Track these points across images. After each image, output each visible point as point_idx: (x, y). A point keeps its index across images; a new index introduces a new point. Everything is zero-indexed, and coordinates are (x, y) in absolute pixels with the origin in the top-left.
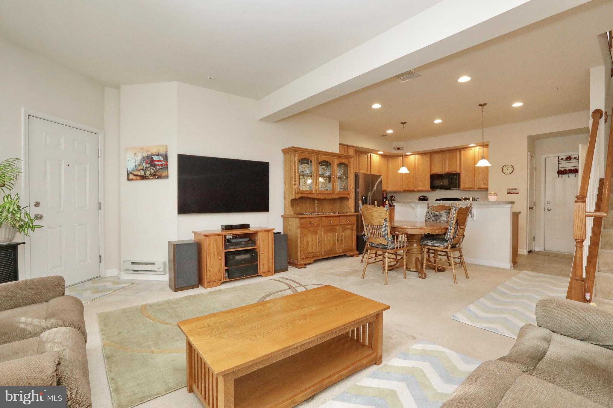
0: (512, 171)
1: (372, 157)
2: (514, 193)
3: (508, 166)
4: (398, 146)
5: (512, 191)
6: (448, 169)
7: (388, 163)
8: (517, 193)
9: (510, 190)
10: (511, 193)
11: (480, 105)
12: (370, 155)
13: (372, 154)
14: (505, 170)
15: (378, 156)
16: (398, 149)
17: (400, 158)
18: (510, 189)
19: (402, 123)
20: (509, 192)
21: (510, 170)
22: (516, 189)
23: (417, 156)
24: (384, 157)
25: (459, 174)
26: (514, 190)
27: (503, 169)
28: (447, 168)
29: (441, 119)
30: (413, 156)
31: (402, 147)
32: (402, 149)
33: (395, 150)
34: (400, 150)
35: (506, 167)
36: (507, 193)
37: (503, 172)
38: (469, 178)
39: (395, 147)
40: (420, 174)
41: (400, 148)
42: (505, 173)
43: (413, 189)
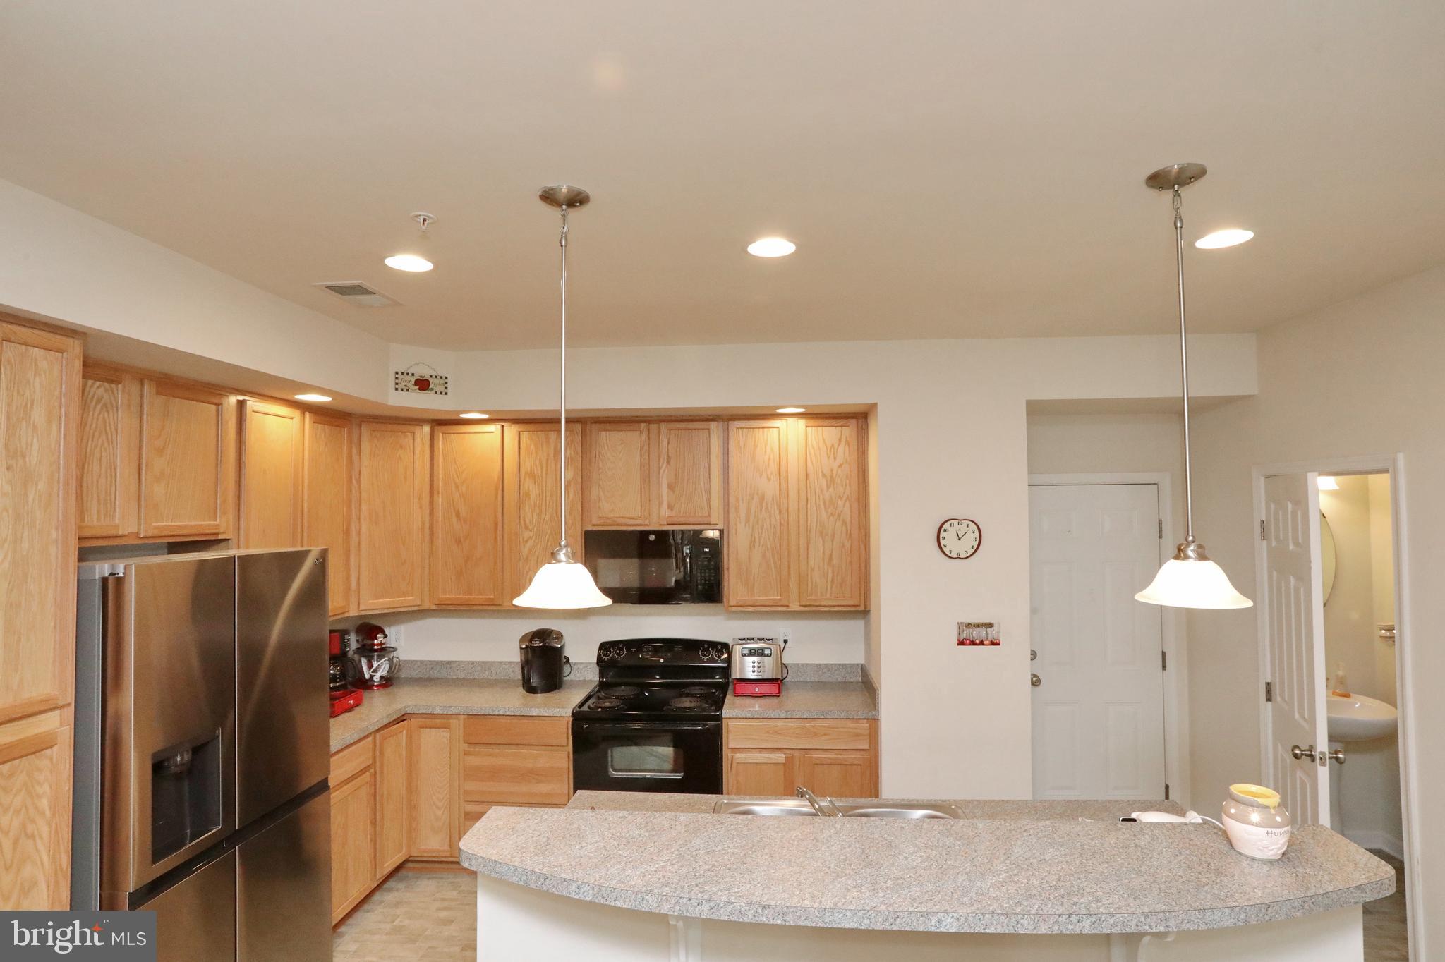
0: (975, 544)
1: (253, 421)
2: (982, 643)
3: (960, 521)
4: (424, 372)
5: (977, 634)
7: (355, 457)
8: (993, 644)
9: (969, 630)
10: (973, 643)
11: (1158, 181)
12: (241, 404)
13: (252, 404)
14: (949, 540)
15: (296, 414)
16: (423, 384)
17: (417, 429)
18: (968, 625)
19: (549, 197)
20: (964, 636)
21: (969, 542)
22: (990, 625)
23: (511, 431)
24: (330, 424)
26: (982, 630)
27: (942, 534)
28: (665, 505)
29: (791, 236)
30: (494, 428)
31: (444, 378)
32: (443, 388)
33: (405, 390)
34: (432, 389)
35: (952, 525)
36: (956, 642)
37: (942, 546)
38: (764, 556)
39: (405, 374)
40: (528, 521)
41: (431, 380)
42: (948, 553)
43: (493, 599)
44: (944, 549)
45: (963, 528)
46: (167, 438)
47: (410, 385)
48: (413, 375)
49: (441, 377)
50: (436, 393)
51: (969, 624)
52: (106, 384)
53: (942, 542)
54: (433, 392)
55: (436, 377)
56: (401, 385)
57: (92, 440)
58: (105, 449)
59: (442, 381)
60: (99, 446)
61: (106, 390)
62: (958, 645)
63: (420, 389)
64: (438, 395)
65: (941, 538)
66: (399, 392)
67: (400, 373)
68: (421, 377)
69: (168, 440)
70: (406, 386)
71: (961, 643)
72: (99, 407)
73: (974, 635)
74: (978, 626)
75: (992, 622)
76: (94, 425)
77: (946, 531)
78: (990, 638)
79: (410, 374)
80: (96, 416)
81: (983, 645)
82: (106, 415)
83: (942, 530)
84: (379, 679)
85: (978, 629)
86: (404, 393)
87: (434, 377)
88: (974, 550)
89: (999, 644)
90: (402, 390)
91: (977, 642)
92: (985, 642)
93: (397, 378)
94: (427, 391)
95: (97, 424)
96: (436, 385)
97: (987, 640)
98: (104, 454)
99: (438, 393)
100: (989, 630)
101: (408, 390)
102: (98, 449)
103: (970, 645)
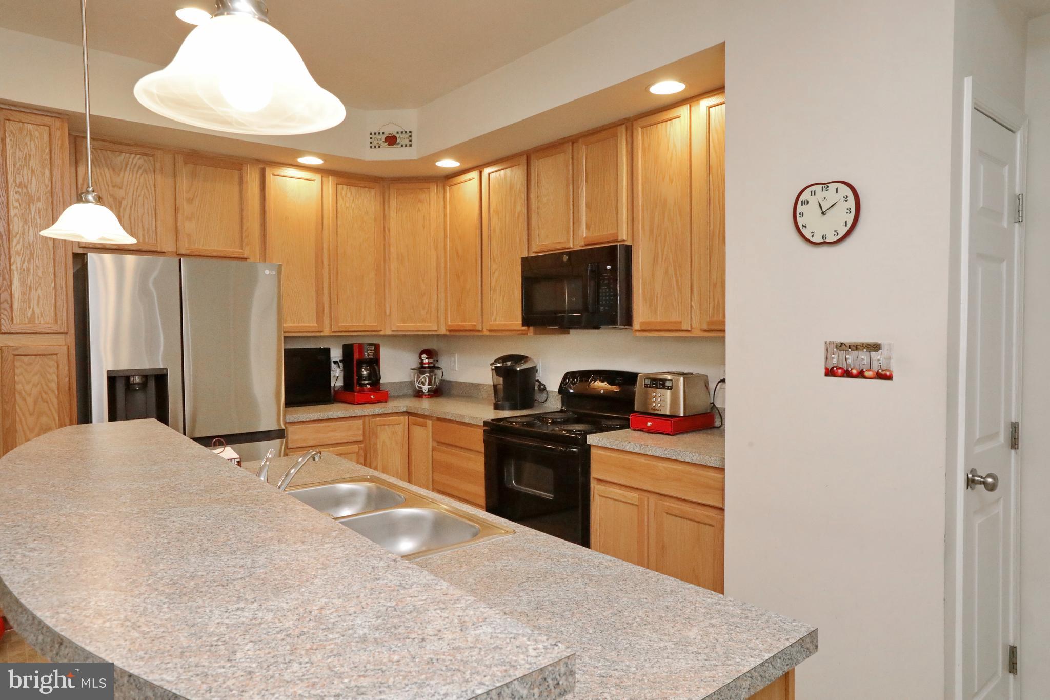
0: (850, 218)
2: (861, 375)
3: (825, 185)
4: (391, 130)
5: (853, 360)
6: (588, 227)
8: (881, 376)
9: (842, 354)
10: (847, 374)
12: (263, 170)
14: (810, 218)
15: (318, 177)
16: (391, 140)
18: (841, 346)
20: (834, 361)
21: (840, 218)
22: (876, 347)
25: (628, 250)
26: (864, 355)
27: (800, 208)
28: (584, 225)
30: (475, 174)
31: (408, 132)
32: (408, 141)
33: (377, 147)
34: (399, 143)
35: (813, 193)
36: (823, 371)
37: (801, 227)
38: (666, 272)
39: (377, 134)
40: (495, 255)
41: (397, 136)
42: (809, 236)
43: (475, 325)
44: (803, 231)
45: (831, 196)
46: (195, 192)
47: (381, 142)
48: (383, 133)
49: (406, 132)
50: (402, 146)
51: (842, 344)
52: (145, 157)
53: (800, 221)
54: (400, 145)
55: (402, 132)
56: (374, 144)
57: (137, 191)
58: (146, 198)
59: (407, 135)
60: (142, 196)
61: (145, 160)
62: (827, 375)
63: (389, 145)
64: (404, 149)
65: (798, 215)
66: (373, 150)
67: (373, 134)
68: (389, 134)
69: (196, 194)
70: (378, 143)
71: (830, 373)
72: (140, 171)
73: (849, 361)
74: (856, 347)
75: (879, 342)
76: (137, 183)
77: (806, 203)
78: (875, 367)
79: (381, 133)
80: (138, 176)
81: (865, 378)
82: (146, 176)
83: (799, 203)
84: (427, 391)
85: (857, 353)
86: (378, 149)
87: (400, 133)
88: (847, 228)
89: (889, 378)
90: (375, 147)
91: (854, 372)
92: (867, 374)
93: (371, 138)
94: (395, 146)
95: (139, 182)
96: (404, 141)
97: (870, 370)
98: (146, 201)
99: (404, 145)
100: (873, 354)
101: (379, 147)
102: (141, 198)
103: (842, 376)
